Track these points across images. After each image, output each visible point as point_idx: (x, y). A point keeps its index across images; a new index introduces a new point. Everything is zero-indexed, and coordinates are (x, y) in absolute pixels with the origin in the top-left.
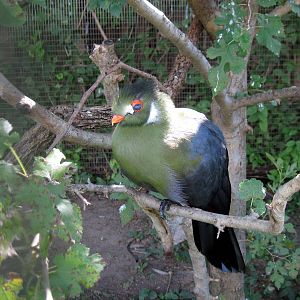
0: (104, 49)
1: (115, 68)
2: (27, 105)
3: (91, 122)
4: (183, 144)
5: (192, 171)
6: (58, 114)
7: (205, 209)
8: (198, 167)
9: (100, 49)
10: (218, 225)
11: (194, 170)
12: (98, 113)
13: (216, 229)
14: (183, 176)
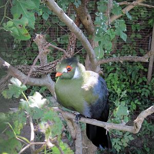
0: (41, 36)
1: (47, 47)
2: (7, 66)
3: (35, 73)
4: (91, 89)
5: (95, 102)
6: (19, 69)
7: (98, 119)
8: (97, 100)
9: (39, 37)
10: (106, 128)
11: (96, 101)
12: (38, 69)
13: (105, 130)
14: (91, 104)
